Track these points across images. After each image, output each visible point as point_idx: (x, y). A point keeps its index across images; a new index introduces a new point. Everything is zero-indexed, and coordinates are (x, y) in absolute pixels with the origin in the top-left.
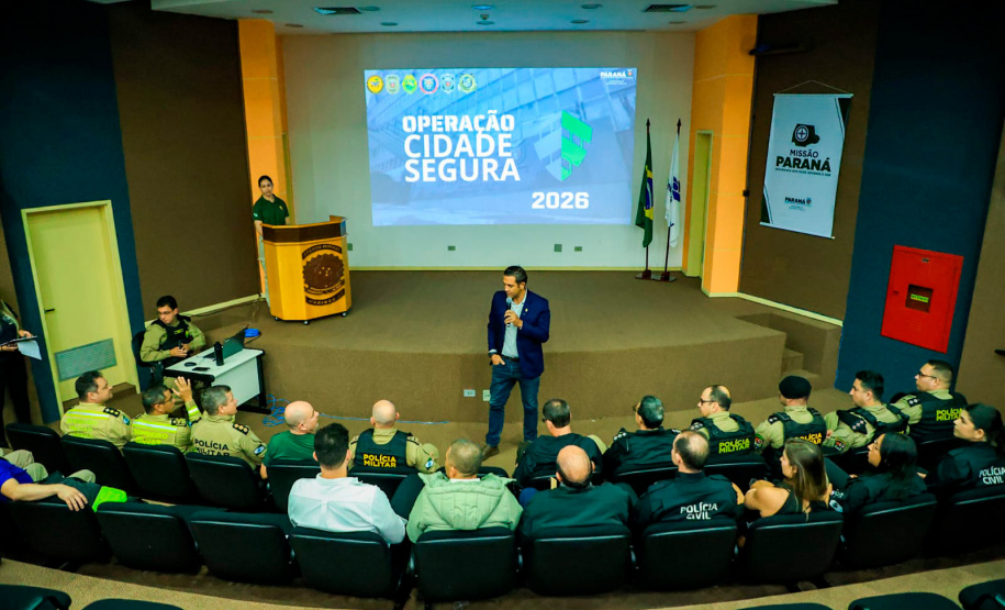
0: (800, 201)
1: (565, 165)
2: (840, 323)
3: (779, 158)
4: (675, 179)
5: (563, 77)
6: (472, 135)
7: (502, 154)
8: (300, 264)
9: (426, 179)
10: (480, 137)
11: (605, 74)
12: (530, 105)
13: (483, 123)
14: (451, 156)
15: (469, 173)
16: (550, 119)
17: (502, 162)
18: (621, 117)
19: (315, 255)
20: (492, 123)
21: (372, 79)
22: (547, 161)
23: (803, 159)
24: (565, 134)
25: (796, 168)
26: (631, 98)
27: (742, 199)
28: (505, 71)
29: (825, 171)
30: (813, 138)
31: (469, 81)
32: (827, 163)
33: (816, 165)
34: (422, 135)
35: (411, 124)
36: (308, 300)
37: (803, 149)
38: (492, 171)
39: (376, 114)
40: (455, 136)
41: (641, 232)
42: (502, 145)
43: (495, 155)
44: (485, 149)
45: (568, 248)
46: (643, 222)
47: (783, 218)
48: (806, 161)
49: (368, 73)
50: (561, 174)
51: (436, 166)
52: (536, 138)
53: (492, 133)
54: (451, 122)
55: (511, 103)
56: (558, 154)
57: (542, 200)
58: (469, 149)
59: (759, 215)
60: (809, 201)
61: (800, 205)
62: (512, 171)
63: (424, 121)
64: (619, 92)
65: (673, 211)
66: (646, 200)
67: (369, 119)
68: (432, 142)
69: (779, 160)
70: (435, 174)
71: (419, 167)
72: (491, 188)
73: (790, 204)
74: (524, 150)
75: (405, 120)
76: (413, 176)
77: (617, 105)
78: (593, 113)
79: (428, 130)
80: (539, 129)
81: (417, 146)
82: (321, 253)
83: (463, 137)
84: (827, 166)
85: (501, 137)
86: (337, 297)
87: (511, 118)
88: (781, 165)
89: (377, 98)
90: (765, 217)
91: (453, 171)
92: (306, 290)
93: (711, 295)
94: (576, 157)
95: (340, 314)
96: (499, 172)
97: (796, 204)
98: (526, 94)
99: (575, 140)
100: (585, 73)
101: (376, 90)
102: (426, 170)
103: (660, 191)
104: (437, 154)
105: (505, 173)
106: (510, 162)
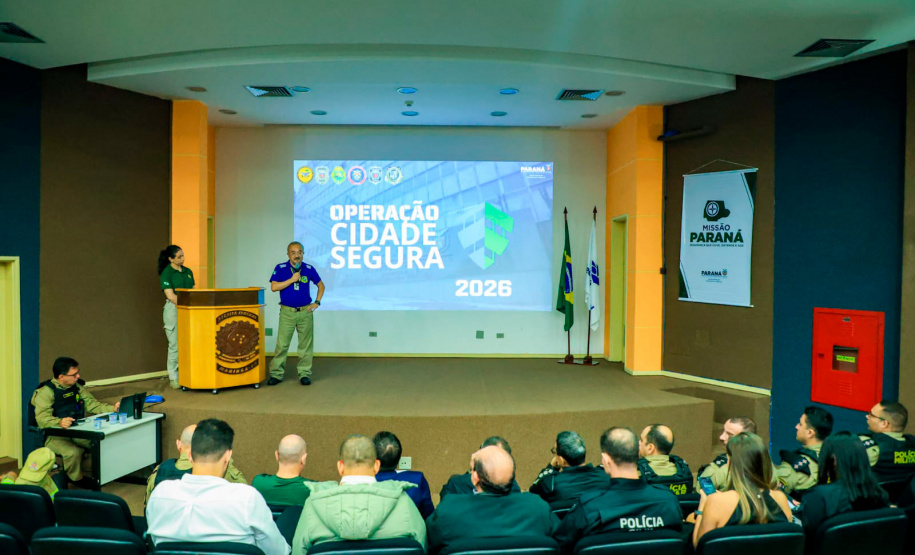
0: (716, 273)
1: (488, 253)
2: (768, 392)
3: (692, 234)
4: (593, 263)
5: (485, 170)
6: (398, 224)
7: (426, 242)
8: (213, 329)
9: (351, 266)
10: (405, 226)
11: (526, 169)
12: (454, 196)
13: (408, 213)
14: (377, 244)
15: (394, 260)
16: (474, 210)
17: (426, 250)
18: (542, 209)
19: (229, 321)
20: (418, 213)
21: (301, 169)
22: (470, 250)
23: (715, 233)
24: (488, 224)
25: (710, 243)
26: (550, 190)
27: (660, 278)
28: (431, 164)
29: (738, 243)
30: (723, 212)
31: (396, 173)
32: (739, 234)
33: (729, 237)
34: (348, 223)
35: (338, 213)
36: (219, 367)
37: (714, 223)
38: (417, 259)
39: (304, 203)
40: (380, 225)
41: (562, 318)
42: (427, 234)
43: (420, 243)
44: (410, 238)
45: (490, 335)
46: (564, 307)
47: (700, 291)
48: (719, 234)
49: (297, 164)
50: (484, 262)
51: (361, 253)
52: (460, 228)
53: (417, 222)
54: (377, 212)
55: (436, 195)
56: (481, 243)
57: (466, 288)
58: (394, 238)
59: (677, 289)
60: (725, 273)
61: (717, 277)
62: (436, 259)
63: (351, 210)
64: (538, 185)
65: (592, 294)
66: (566, 284)
67: (297, 208)
68: (358, 230)
69: (693, 236)
70: (361, 261)
71: (344, 254)
72: (415, 275)
73: (707, 277)
74: (449, 239)
75: (333, 209)
76: (338, 263)
77: (537, 198)
78: (515, 204)
79: (355, 219)
80: (462, 219)
81: (343, 234)
82: (238, 319)
83: (389, 226)
84: (739, 238)
85: (426, 226)
86: (250, 367)
87: (435, 208)
88: (695, 241)
89: (307, 187)
90: (683, 292)
91: (378, 259)
92: (218, 356)
93: (634, 373)
94: (498, 245)
95: (252, 386)
96: (423, 260)
97: (713, 277)
98: (450, 186)
99: (499, 230)
100: (506, 167)
101: (305, 180)
102: (352, 257)
103: (580, 276)
104: (363, 241)
105: (430, 261)
106: (435, 250)
